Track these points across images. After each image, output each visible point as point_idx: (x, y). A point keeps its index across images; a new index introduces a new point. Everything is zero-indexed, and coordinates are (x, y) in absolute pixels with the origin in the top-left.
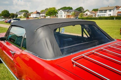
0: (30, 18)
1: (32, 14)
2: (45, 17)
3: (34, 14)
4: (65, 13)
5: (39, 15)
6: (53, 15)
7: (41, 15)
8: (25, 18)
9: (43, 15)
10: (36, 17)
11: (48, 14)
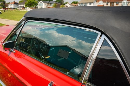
0: (7, 9)
1: (10, 4)
2: (24, 8)
3: (12, 4)
4: (45, 5)
5: (18, 6)
6: (34, 6)
7: (20, 6)
8: (2, 9)
9: (22, 5)
10: (14, 7)
11: (28, 5)
